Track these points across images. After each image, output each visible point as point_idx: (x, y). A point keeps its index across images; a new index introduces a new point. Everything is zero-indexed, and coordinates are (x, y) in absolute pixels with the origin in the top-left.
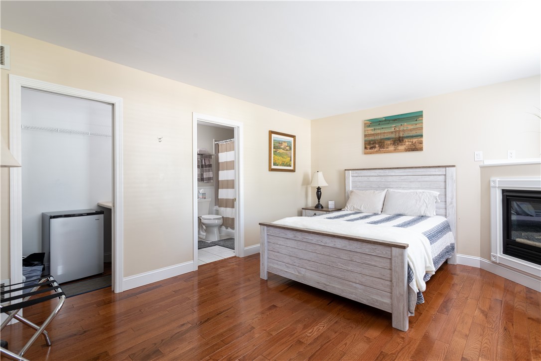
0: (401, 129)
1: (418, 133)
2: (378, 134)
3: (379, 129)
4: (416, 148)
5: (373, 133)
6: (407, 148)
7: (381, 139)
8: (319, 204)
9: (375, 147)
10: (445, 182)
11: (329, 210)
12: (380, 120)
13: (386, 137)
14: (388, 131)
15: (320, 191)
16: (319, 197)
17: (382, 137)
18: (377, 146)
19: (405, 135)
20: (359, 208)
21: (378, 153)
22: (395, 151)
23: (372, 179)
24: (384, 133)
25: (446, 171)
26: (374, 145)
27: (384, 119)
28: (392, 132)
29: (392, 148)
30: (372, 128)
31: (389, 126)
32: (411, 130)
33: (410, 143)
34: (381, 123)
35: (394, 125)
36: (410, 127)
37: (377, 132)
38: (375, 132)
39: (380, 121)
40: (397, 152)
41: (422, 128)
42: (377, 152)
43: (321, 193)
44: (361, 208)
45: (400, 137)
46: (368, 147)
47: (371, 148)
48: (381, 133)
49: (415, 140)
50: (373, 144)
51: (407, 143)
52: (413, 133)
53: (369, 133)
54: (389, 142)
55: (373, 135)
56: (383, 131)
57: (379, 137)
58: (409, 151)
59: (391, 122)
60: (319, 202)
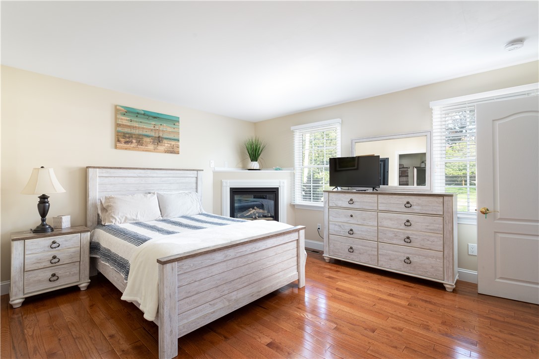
0: (161, 129)
1: (176, 137)
2: (136, 127)
3: (136, 122)
4: (173, 151)
5: (129, 124)
6: (166, 149)
7: (140, 135)
8: (43, 225)
9: (132, 142)
10: (197, 183)
11: (63, 231)
12: (139, 111)
13: (145, 133)
14: (147, 127)
15: (48, 202)
16: (43, 212)
17: (141, 132)
18: (134, 141)
19: (165, 136)
20: (135, 218)
21: (136, 150)
22: (155, 150)
23: (129, 180)
24: (143, 128)
25: (197, 174)
26: (131, 139)
27: (143, 112)
28: (152, 130)
29: (151, 147)
30: (128, 118)
31: (148, 122)
32: (170, 132)
33: (169, 145)
34: (139, 116)
35: (154, 123)
36: (169, 129)
37: (135, 125)
38: (132, 125)
39: (138, 113)
40: (157, 152)
41: (178, 133)
42: (134, 149)
43: (49, 205)
44: (137, 216)
45: (159, 137)
46: (123, 140)
47: (126, 142)
48: (139, 128)
49: (173, 143)
50: (129, 137)
51: (166, 144)
52: (171, 136)
53: (124, 123)
54: (148, 140)
55: (129, 127)
56: (141, 125)
57: (137, 132)
58: (168, 153)
59: (150, 118)
60: (43, 220)
